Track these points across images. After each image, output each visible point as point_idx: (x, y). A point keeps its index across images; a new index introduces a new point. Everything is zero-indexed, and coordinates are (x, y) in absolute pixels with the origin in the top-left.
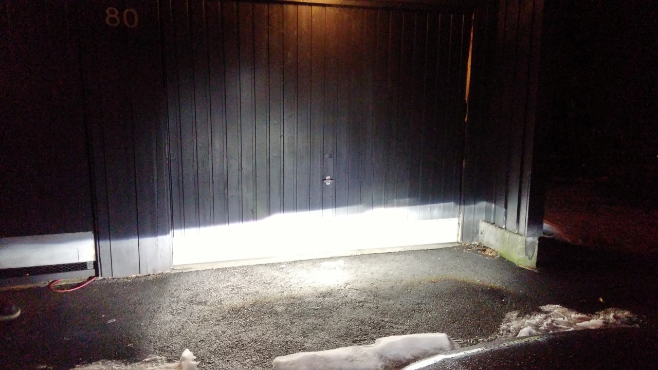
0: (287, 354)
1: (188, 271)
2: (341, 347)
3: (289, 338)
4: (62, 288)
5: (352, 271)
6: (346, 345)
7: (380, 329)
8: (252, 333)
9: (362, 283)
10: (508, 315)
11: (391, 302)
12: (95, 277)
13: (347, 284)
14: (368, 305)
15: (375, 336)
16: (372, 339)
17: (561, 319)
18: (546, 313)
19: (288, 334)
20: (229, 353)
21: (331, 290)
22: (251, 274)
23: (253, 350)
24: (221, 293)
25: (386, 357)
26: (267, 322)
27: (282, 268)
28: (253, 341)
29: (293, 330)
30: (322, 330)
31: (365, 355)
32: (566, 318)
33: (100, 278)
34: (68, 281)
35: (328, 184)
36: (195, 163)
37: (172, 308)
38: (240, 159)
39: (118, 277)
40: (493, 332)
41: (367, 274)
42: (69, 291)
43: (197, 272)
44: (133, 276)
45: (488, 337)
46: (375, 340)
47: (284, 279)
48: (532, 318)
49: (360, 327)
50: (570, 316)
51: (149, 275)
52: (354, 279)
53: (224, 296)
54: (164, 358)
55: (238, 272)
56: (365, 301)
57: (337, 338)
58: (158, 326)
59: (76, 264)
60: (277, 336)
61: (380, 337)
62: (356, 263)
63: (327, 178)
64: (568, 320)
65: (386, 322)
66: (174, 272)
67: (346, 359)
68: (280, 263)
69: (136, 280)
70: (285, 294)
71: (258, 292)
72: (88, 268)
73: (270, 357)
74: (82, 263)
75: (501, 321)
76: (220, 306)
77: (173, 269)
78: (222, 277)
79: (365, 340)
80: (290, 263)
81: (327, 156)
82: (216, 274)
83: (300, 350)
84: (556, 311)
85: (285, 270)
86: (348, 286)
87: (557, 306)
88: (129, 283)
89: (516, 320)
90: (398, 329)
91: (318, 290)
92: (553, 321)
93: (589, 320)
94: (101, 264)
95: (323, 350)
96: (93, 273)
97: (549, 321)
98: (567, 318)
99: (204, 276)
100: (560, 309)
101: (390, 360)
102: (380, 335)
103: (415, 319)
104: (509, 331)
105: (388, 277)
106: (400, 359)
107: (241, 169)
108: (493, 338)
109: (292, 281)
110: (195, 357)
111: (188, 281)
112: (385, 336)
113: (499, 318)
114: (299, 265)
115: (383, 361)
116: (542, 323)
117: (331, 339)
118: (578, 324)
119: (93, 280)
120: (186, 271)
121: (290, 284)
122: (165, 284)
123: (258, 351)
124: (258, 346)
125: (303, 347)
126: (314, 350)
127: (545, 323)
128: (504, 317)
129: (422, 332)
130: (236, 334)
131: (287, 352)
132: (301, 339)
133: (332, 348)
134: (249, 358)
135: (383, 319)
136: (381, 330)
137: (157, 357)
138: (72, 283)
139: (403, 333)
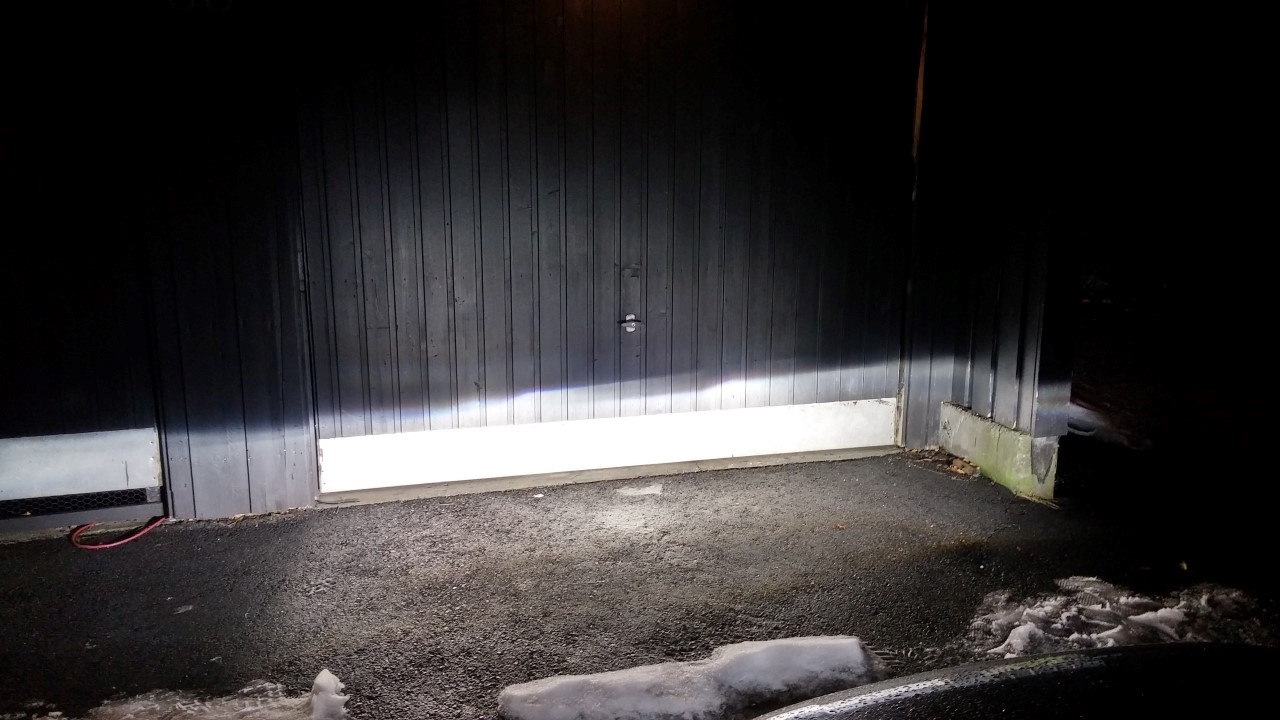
0: (530, 680)
1: (349, 505)
2: (641, 664)
3: (538, 645)
4: (95, 540)
5: (677, 506)
6: (652, 662)
7: (725, 627)
8: (462, 636)
9: (696, 531)
10: (988, 599)
11: (751, 570)
12: (161, 517)
13: (665, 533)
14: (703, 576)
15: (712, 642)
16: (707, 648)
17: (1098, 607)
18: (1068, 593)
19: (536, 638)
20: (413, 678)
21: (632, 545)
22: (474, 512)
23: (461, 670)
24: (409, 550)
25: (731, 687)
26: (495, 612)
27: (538, 500)
28: (463, 651)
29: (548, 628)
30: (606, 630)
31: (688, 682)
32: (1108, 604)
33: (172, 520)
34: (108, 527)
35: (630, 330)
36: (360, 289)
37: (308, 583)
38: (450, 281)
39: (206, 517)
40: (956, 634)
41: (708, 511)
42: (108, 546)
43: (367, 507)
44: (238, 516)
45: (944, 644)
46: (712, 650)
47: (537, 523)
48: (1038, 603)
49: (683, 623)
50: (1117, 602)
51: (270, 514)
52: (678, 522)
53: (413, 558)
54: (279, 686)
55: (448, 509)
56: (699, 569)
57: (633, 645)
58: (276, 619)
59: (124, 492)
60: (513, 642)
61: (722, 644)
62: (686, 490)
63: (628, 318)
64: (1113, 608)
65: (737, 613)
66: (320, 507)
67: (648, 691)
68: (535, 490)
69: (244, 524)
70: (538, 553)
71: (482, 550)
72: (149, 500)
73: (494, 686)
74: (136, 491)
75: (973, 612)
76: (404, 578)
77: (319, 502)
78: (415, 519)
79: (692, 650)
80: (554, 489)
81: (627, 272)
82: (403, 512)
83: (556, 671)
84: (1088, 590)
85: (540, 504)
86: (665, 538)
87: (1091, 579)
88: (228, 529)
89: (1004, 608)
90: (760, 626)
91: (606, 546)
92: (1080, 611)
93: (1156, 609)
94: (172, 493)
95: (603, 671)
96: (158, 510)
97: (1073, 610)
98: (1111, 604)
99: (379, 515)
100: (1097, 585)
101: (739, 693)
102: (722, 640)
103: (797, 607)
104: (989, 633)
105: (749, 520)
106: (759, 689)
107: (452, 301)
108: (955, 647)
109: (554, 525)
110: (342, 686)
111: (346, 527)
112: (732, 643)
113: (970, 604)
114: (571, 494)
115: (725, 695)
116: (1057, 615)
117: (623, 649)
118: (1132, 617)
119: (158, 524)
120: (344, 506)
121: (550, 533)
122: (301, 532)
123: (472, 673)
124: (471, 662)
125: (564, 665)
126: (585, 672)
127: (1064, 616)
128: (980, 603)
129: (808, 634)
130: (432, 637)
131: (529, 675)
132: (561, 648)
133: (622, 668)
134: (452, 688)
135: (732, 606)
136: (726, 629)
137: (267, 684)
138: (116, 530)
139: (770, 635)
